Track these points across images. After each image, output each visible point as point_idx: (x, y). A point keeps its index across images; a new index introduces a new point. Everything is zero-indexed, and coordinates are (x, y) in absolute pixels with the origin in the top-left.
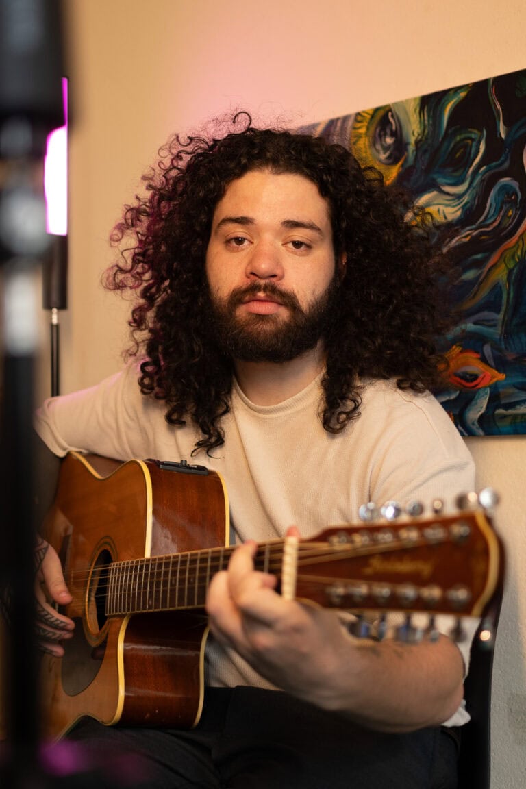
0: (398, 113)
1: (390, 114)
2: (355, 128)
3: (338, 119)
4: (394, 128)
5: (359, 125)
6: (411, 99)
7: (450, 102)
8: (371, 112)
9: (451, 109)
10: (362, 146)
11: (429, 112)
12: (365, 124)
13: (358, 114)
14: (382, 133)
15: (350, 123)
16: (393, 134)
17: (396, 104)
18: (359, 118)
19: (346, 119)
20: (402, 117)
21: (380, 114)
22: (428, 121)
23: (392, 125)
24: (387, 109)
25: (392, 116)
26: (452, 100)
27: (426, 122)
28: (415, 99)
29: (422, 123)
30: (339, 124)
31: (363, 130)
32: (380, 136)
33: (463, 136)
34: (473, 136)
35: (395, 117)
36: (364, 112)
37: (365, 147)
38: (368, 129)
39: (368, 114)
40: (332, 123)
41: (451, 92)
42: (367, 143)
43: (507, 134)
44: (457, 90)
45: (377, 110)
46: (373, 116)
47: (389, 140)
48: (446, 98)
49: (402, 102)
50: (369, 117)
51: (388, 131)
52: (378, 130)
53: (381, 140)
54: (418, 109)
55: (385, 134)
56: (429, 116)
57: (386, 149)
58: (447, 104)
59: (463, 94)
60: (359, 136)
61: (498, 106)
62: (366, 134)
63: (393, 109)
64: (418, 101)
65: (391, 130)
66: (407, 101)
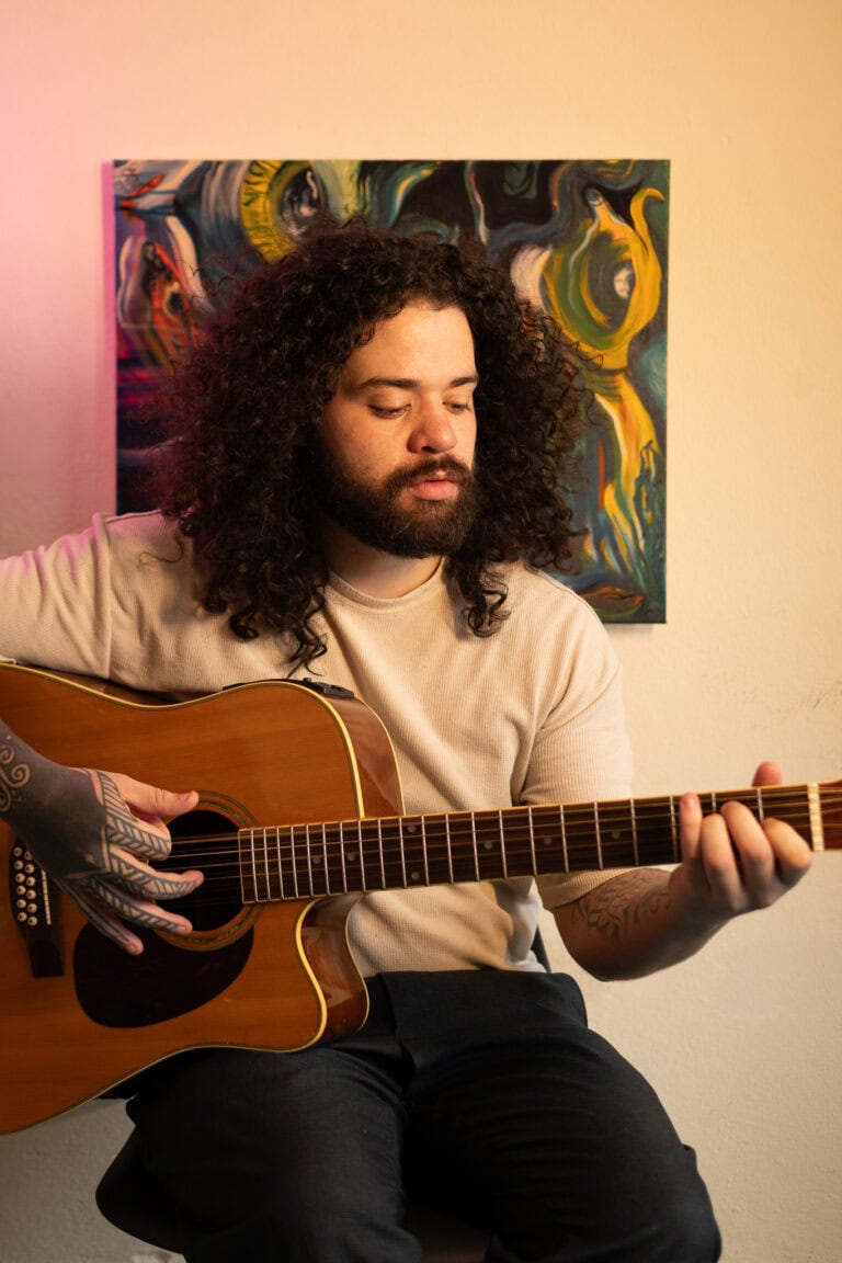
0: (322, 176)
1: (309, 174)
2: (247, 182)
3: (219, 163)
4: (315, 195)
5: (255, 179)
6: (345, 161)
7: (405, 179)
8: (278, 165)
9: (407, 188)
10: (260, 210)
11: (372, 183)
12: (267, 180)
13: (254, 163)
14: (295, 199)
15: (240, 175)
16: (313, 203)
17: (320, 162)
18: (257, 170)
19: (232, 166)
20: (329, 183)
21: (292, 172)
22: (372, 196)
23: (312, 191)
24: (306, 166)
25: (313, 178)
26: (408, 176)
27: (368, 199)
28: (351, 162)
29: (361, 197)
30: (221, 170)
31: (263, 188)
32: (291, 202)
33: (424, 228)
34: (439, 231)
35: (318, 181)
36: (264, 162)
37: (265, 212)
38: (270, 187)
39: (273, 167)
40: (207, 168)
41: (409, 166)
42: (268, 205)
43: (491, 238)
44: (418, 164)
45: (287, 164)
46: (279, 172)
47: (305, 211)
48: (398, 172)
49: (330, 162)
50: (273, 171)
51: (305, 198)
52: (288, 193)
53: (293, 208)
54: (355, 179)
55: (300, 201)
56: (372, 190)
57: (300, 221)
58: (402, 181)
59: (426, 172)
60: (256, 195)
61: (479, 200)
62: (267, 194)
63: (314, 168)
64: (356, 167)
65: (311, 197)
66: (338, 162)
